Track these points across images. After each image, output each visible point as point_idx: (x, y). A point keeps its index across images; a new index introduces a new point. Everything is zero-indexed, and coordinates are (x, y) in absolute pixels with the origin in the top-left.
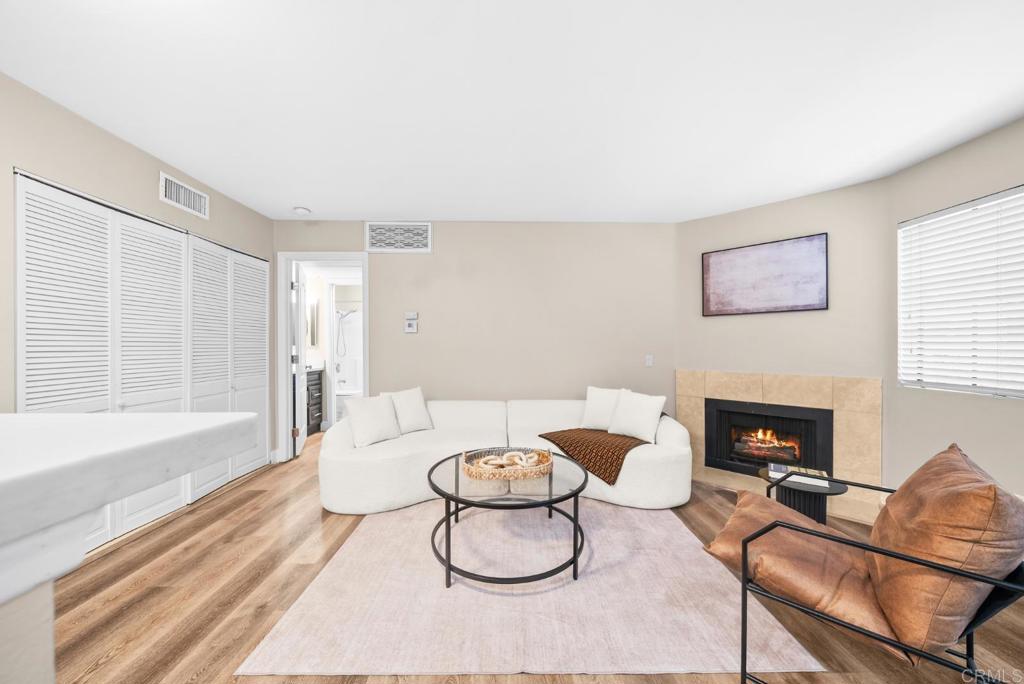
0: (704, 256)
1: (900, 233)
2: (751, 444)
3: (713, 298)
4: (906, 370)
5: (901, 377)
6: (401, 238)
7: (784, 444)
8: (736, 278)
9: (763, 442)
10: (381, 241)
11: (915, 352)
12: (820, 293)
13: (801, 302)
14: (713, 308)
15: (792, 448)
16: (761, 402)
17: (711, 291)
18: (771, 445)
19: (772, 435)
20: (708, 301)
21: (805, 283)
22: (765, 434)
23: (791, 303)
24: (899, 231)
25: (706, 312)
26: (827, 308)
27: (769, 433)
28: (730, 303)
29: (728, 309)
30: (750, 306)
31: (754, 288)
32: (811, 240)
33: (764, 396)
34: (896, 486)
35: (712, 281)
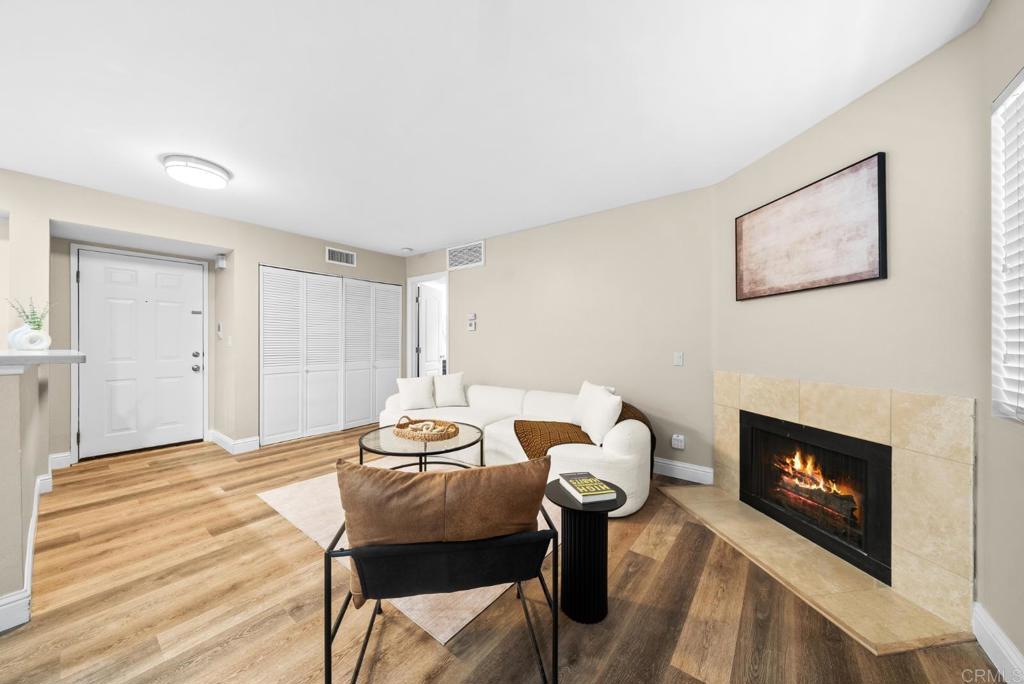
0: (736, 220)
2: (785, 478)
3: (746, 277)
6: (466, 257)
7: (834, 488)
8: (769, 245)
9: (802, 477)
10: (455, 261)
12: (870, 253)
13: (843, 271)
14: (746, 289)
15: (849, 499)
16: (796, 421)
17: (745, 267)
18: (814, 487)
20: (741, 279)
21: (849, 239)
22: (804, 463)
23: (832, 274)
24: (994, 117)
25: (741, 297)
26: (885, 276)
28: (762, 282)
29: (762, 289)
31: (788, 256)
32: (857, 170)
33: (800, 413)
35: (744, 255)
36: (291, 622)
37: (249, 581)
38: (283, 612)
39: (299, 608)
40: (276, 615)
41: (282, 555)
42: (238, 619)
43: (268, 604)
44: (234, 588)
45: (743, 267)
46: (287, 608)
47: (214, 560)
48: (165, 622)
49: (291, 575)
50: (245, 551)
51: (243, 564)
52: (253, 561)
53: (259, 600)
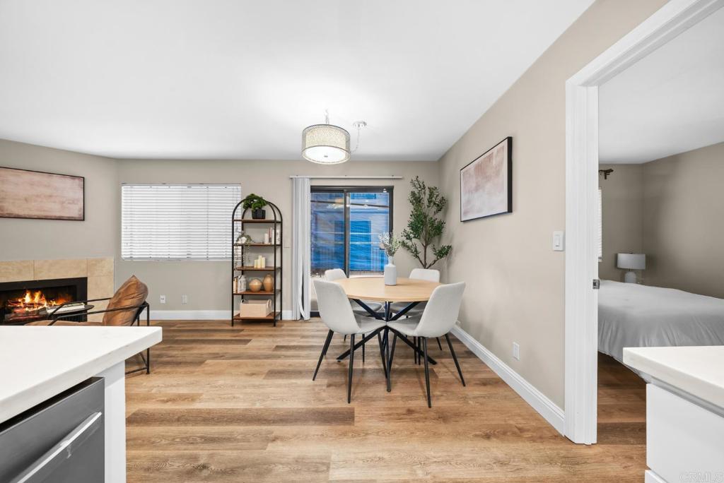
2: (17, 311)
4: (125, 253)
5: (123, 257)
7: (54, 303)
8: (6, 189)
9: (32, 305)
11: (129, 244)
12: (80, 211)
16: (32, 280)
19: (41, 296)
21: (69, 203)
22: (33, 297)
23: (58, 214)
24: (123, 187)
26: (84, 220)
27: (37, 295)
28: (1, 209)
30: (22, 213)
32: (73, 179)
33: (35, 275)
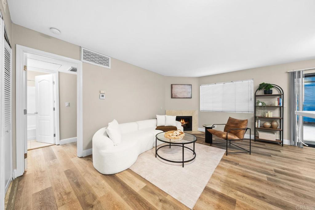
0: (171, 85)
1: (200, 87)
3: (173, 94)
4: (201, 109)
6: (97, 59)
8: (178, 90)
10: (88, 58)
11: (203, 106)
12: (190, 95)
14: (173, 96)
16: (182, 116)
21: (189, 93)
22: (183, 121)
23: (186, 97)
25: (172, 97)
26: (191, 98)
28: (176, 96)
29: (176, 97)
31: (181, 93)
34: (226, 124)
35: (173, 91)
36: (240, 164)
37: (240, 175)
38: (239, 165)
39: (236, 164)
40: (241, 166)
41: (226, 173)
42: (248, 170)
43: (240, 168)
44: (244, 176)
45: (173, 93)
46: (238, 165)
47: (243, 189)
48: (265, 182)
49: (230, 168)
50: (233, 183)
51: (237, 180)
52: (234, 178)
53: (242, 170)
